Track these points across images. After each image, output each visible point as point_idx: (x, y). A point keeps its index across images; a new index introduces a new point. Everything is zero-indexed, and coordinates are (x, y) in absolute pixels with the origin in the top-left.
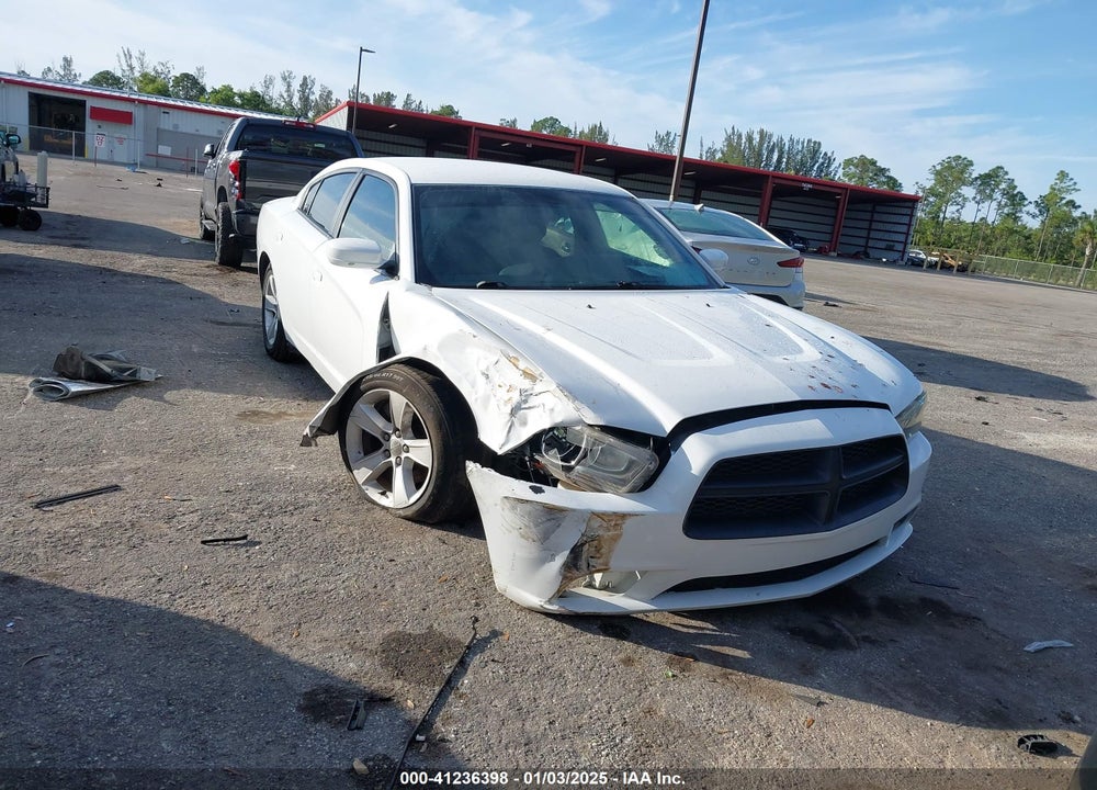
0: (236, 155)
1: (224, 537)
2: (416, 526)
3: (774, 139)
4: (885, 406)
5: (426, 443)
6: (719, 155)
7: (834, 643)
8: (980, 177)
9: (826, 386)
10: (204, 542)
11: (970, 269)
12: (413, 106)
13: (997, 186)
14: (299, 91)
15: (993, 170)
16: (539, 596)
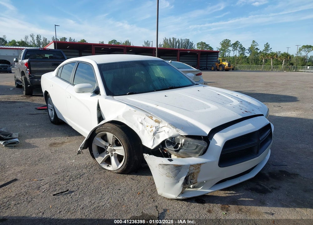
0: (26, 61)
1: (60, 192)
2: (122, 175)
3: (177, 40)
4: (262, 115)
5: (122, 148)
6: (162, 46)
7: (264, 191)
8: (233, 44)
9: (246, 112)
10: (54, 195)
11: (235, 69)
12: (72, 41)
13: (238, 46)
14: (36, 39)
15: (236, 42)
16: (174, 195)
